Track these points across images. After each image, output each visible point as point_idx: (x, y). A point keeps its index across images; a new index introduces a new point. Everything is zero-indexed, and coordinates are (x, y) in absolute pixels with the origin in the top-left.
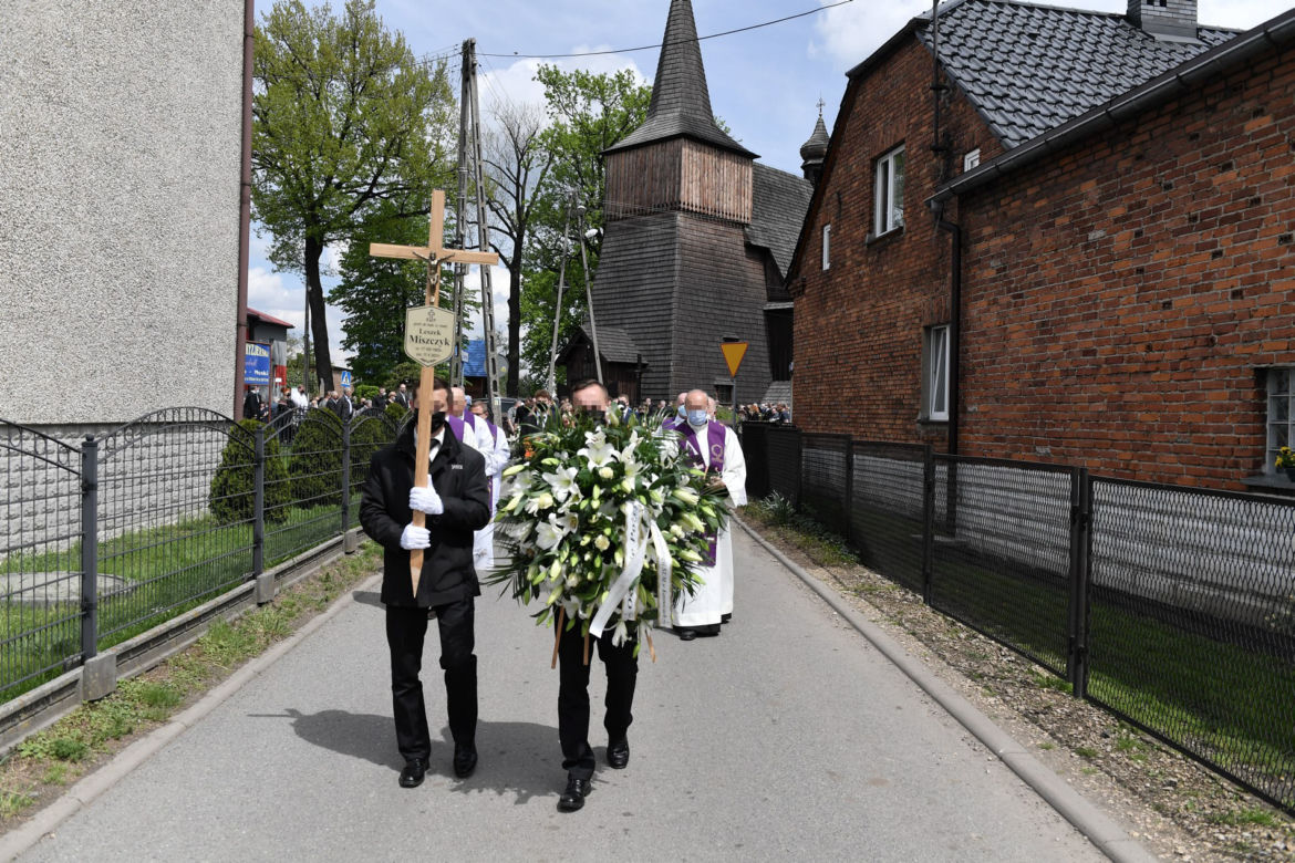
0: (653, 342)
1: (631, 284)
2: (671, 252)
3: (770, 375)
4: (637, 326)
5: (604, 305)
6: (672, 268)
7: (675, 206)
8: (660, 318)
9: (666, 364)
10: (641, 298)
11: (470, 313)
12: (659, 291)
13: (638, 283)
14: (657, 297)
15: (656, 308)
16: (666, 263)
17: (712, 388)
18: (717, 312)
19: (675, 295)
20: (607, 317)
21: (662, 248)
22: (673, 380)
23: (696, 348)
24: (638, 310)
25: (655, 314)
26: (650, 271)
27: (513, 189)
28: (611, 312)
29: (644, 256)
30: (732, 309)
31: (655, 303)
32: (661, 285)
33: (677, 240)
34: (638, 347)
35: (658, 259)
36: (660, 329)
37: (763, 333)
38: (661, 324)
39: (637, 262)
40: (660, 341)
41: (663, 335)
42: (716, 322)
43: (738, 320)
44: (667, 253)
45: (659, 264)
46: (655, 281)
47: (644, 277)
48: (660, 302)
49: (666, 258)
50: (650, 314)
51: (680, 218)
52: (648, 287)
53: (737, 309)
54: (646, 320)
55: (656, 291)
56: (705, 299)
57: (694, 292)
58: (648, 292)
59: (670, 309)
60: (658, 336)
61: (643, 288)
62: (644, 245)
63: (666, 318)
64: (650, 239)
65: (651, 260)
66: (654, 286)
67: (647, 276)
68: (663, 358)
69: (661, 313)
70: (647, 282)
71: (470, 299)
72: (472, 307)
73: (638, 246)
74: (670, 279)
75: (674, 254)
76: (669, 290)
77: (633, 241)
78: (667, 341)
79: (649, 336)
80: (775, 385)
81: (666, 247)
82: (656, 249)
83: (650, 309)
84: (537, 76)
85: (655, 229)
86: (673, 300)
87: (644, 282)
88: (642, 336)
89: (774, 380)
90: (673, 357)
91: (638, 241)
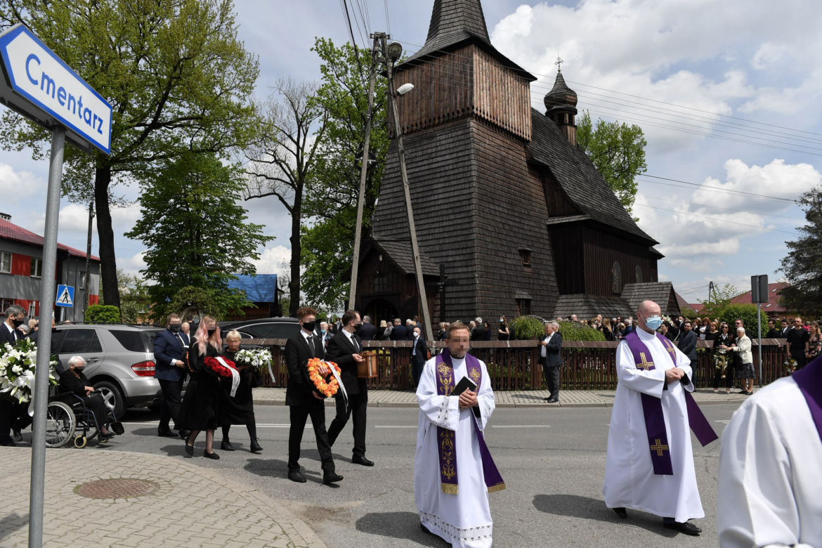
0: (450, 253)
1: (420, 195)
2: (466, 158)
3: (557, 289)
4: (431, 237)
5: (391, 219)
6: (468, 174)
7: (468, 112)
8: (459, 227)
9: (470, 275)
10: (433, 209)
11: (258, 245)
12: (456, 199)
13: (430, 193)
14: (453, 205)
15: (452, 217)
16: (461, 170)
17: (514, 302)
18: (511, 223)
19: (474, 201)
20: (394, 232)
21: (455, 155)
22: (479, 293)
23: (497, 259)
24: (430, 221)
25: (450, 223)
26: (442, 180)
27: (293, 147)
28: (399, 226)
29: (434, 166)
30: (522, 221)
31: (450, 211)
32: (456, 193)
33: (473, 145)
34: (433, 260)
35: (451, 167)
36: (459, 239)
37: (547, 247)
38: (459, 233)
39: (426, 173)
40: (460, 252)
41: (463, 245)
42: (511, 234)
43: (528, 233)
44: (461, 159)
45: (452, 172)
46: (449, 189)
47: (435, 187)
48: (456, 211)
49: (459, 165)
50: (445, 224)
51: (473, 124)
52: (441, 196)
53: (526, 222)
54: (441, 230)
55: (452, 200)
56: (501, 209)
57: (491, 200)
58: (440, 202)
59: (471, 216)
60: (457, 246)
61: (436, 197)
62: (434, 155)
63: (467, 226)
64: (439, 148)
65: (442, 169)
66: (447, 195)
67: (440, 186)
68: (465, 270)
69: (460, 221)
70: (440, 191)
71: (257, 233)
72: (259, 241)
73: (427, 157)
74: (467, 186)
75: (469, 160)
76: (468, 197)
77: (420, 153)
78: (468, 251)
79: (445, 247)
80: (563, 299)
81: (460, 154)
82: (448, 157)
83: (445, 218)
84: (315, 47)
85: (444, 139)
86: (472, 207)
87: (435, 192)
88: (437, 248)
89: (561, 294)
90: (478, 268)
91: (425, 152)
